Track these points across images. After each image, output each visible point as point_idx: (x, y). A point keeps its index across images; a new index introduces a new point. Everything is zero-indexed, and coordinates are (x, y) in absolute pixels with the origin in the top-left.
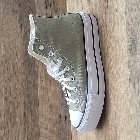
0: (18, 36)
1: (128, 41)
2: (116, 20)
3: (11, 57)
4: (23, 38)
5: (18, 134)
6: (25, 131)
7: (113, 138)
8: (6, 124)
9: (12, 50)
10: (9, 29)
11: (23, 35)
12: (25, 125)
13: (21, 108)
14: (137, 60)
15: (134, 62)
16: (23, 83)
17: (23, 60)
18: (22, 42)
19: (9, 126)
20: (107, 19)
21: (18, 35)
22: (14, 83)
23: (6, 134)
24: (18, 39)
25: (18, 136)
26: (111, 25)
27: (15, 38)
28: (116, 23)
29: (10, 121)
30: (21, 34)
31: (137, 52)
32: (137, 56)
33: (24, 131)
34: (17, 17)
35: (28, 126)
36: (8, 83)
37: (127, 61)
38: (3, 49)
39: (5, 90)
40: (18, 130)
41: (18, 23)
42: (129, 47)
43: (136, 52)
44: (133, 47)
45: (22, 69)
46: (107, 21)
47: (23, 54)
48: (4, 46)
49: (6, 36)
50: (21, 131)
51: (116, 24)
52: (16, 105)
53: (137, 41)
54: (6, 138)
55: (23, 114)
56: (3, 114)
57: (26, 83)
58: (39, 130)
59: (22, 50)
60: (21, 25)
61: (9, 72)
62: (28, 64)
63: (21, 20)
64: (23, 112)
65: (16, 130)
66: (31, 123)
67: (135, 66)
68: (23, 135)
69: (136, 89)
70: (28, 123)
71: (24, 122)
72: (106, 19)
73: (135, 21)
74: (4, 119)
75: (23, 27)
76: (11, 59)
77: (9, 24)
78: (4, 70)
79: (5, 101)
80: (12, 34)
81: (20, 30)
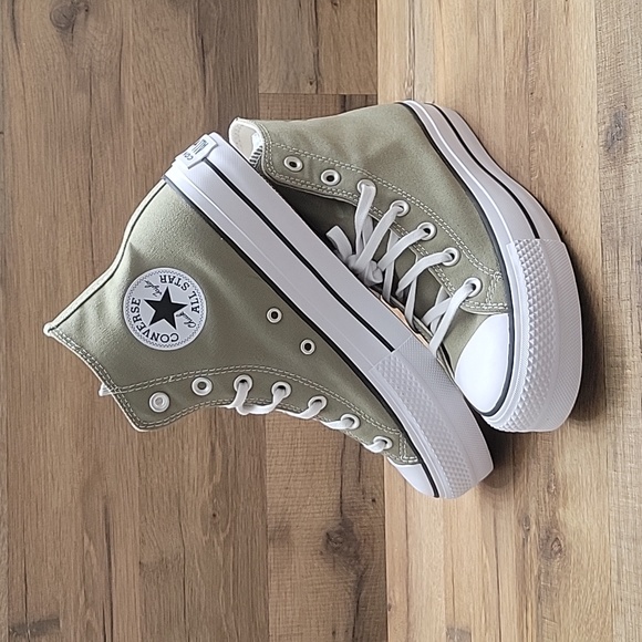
0: (190, 93)
1: (601, 116)
2: (563, 45)
4: (210, 103)
5: (186, 458)
6: (213, 451)
9: (168, 148)
10: (158, 68)
11: (210, 93)
12: (211, 428)
14: (631, 180)
15: (621, 188)
18: (205, 119)
20: (530, 36)
21: (189, 89)
23: (142, 461)
24: (190, 107)
25: (186, 467)
26: (544, 60)
27: (177, 103)
28: (563, 51)
30: (200, 88)
31: (630, 155)
32: (630, 168)
33: (208, 450)
34: (186, 24)
35: (224, 434)
37: (597, 187)
38: (136, 143)
40: (186, 446)
41: (191, 47)
42: (602, 137)
43: (626, 153)
44: (616, 139)
46: (530, 46)
48: (138, 133)
49: (145, 95)
50: (199, 449)
51: (563, 56)
53: (631, 116)
54: (143, 474)
58: (265, 448)
60: (204, 53)
63: (200, 35)
65: (180, 445)
66: (235, 423)
67: (621, 201)
68: (206, 465)
69: (624, 279)
70: (225, 422)
71: (208, 416)
72: (527, 38)
73: (626, 47)
75: (210, 59)
77: (157, 49)
80: (169, 86)
81: (198, 73)
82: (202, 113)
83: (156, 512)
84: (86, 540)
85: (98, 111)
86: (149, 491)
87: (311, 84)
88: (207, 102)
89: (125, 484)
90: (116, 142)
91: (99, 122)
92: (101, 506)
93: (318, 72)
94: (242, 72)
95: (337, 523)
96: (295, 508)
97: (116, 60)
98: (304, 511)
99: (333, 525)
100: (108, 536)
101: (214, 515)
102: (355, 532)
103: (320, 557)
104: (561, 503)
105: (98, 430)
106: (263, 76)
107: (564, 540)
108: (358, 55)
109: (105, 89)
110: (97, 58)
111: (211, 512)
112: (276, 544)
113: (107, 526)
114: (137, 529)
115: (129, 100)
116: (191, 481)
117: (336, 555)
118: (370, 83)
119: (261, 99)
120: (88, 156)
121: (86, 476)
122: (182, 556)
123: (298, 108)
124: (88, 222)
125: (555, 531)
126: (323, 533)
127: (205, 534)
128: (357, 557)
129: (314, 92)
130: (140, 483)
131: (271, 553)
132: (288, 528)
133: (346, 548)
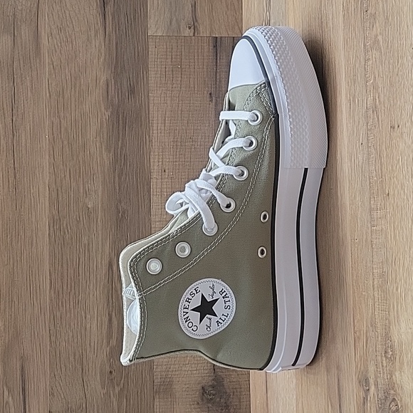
0: (93, 35)
3: (73, 100)
4: (110, 43)
5: (88, 326)
6: (110, 320)
7: (379, 325)
8: (53, 295)
9: (76, 78)
10: (68, 15)
11: (109, 36)
12: (108, 302)
13: (100, 250)
16: (107, 177)
17: (107, 109)
18: (105, 55)
19: (62, 303)
21: (93, 32)
22: (80, 176)
23: (52, 328)
24: (94, 46)
25: (88, 333)
27: (83, 42)
29: (65, 288)
30: (101, 31)
33: (106, 319)
36: (63, 176)
38: (50, 74)
39: (54, 195)
40: (88, 316)
45: (105, 134)
47: (108, 88)
48: (52, 66)
49: (58, 37)
50: (99, 318)
52: (85, 240)
54: (53, 339)
55: (105, 269)
56: (47, 266)
57: (114, 177)
59: (103, 79)
61: (66, 143)
62: (121, 122)
64: (106, 262)
65: (83, 315)
68: (104, 332)
71: (106, 291)
74: (48, 281)
75: (109, 8)
76: (73, 105)
78: (51, 136)
79: (52, 229)
80: (77, 29)
81: (100, 19)
82: (103, 51)
83: (63, 370)
84: (6, 393)
85: (20, 48)
86: (58, 353)
87: (190, 28)
88: (107, 42)
89: (38, 347)
90: (34, 73)
91: (21, 57)
92: (18, 365)
93: (195, 19)
94: (135, 19)
95: (210, 378)
96: (177, 366)
97: (35, 9)
98: (183, 369)
99: (208, 381)
100: (24, 390)
101: (111, 372)
102: (226, 387)
103: (196, 406)
104: (397, 367)
105: (17, 303)
106: (151, 23)
107: (401, 401)
108: (227, 6)
109: (25, 32)
110: (20, 8)
111: (108, 369)
112: (161, 396)
113: (23, 381)
114: (48, 383)
115: (44, 41)
116: (92, 344)
117: (210, 405)
118: (236, 27)
119: (150, 40)
120: (12, 84)
121: (7, 341)
122: (84, 406)
123: (179, 47)
124: (11, 136)
125: (392, 392)
126: (199, 387)
127: (103, 388)
128: (227, 407)
129: (192, 34)
130: (51, 346)
131: (157, 403)
132: (171, 383)
133: (218, 399)
